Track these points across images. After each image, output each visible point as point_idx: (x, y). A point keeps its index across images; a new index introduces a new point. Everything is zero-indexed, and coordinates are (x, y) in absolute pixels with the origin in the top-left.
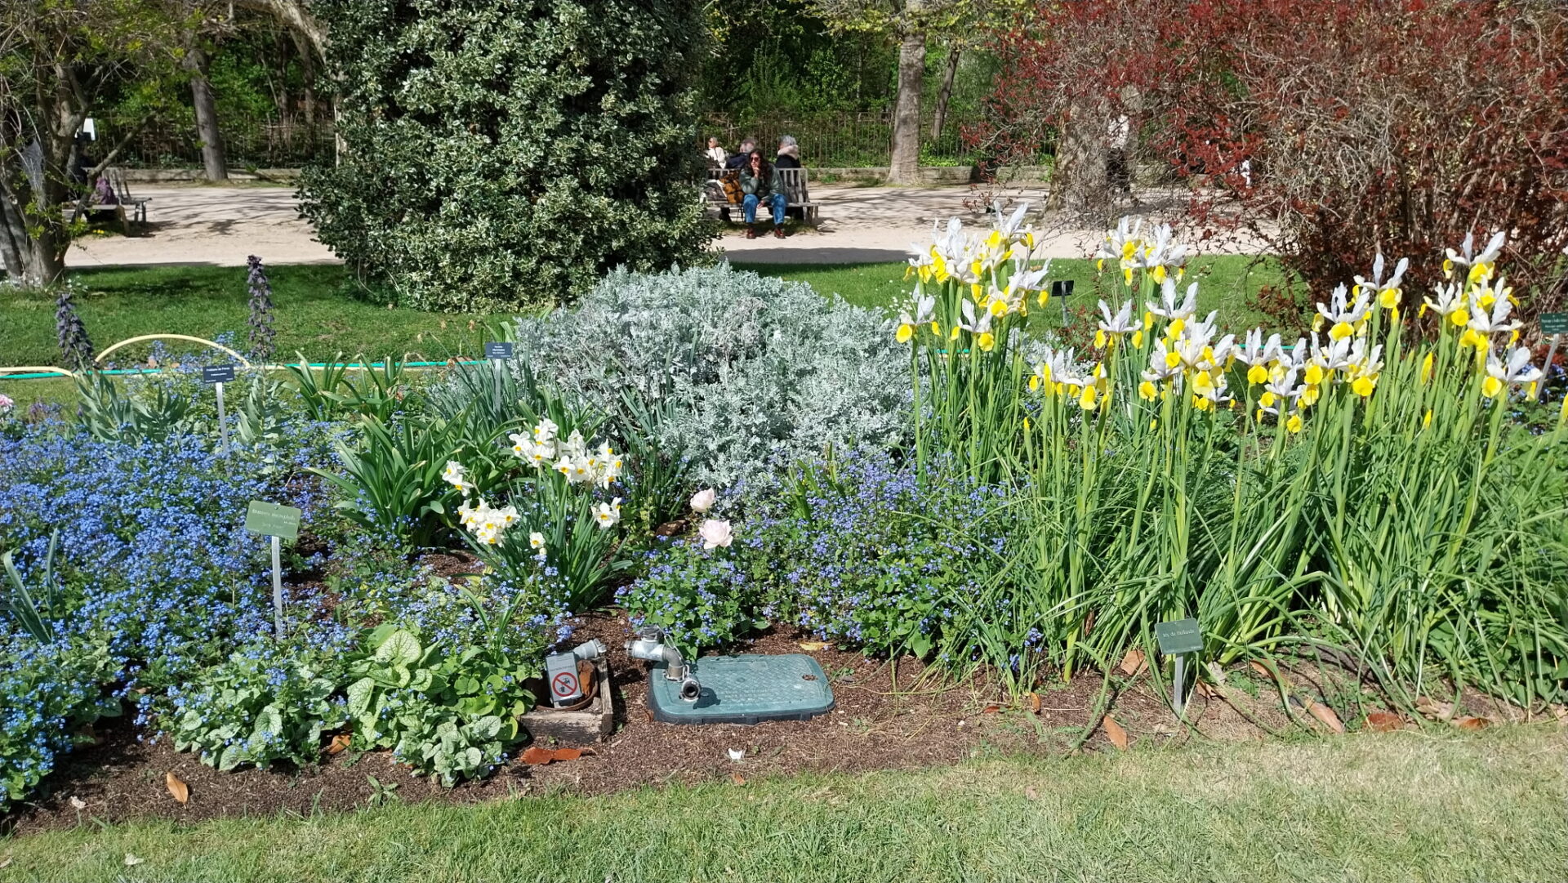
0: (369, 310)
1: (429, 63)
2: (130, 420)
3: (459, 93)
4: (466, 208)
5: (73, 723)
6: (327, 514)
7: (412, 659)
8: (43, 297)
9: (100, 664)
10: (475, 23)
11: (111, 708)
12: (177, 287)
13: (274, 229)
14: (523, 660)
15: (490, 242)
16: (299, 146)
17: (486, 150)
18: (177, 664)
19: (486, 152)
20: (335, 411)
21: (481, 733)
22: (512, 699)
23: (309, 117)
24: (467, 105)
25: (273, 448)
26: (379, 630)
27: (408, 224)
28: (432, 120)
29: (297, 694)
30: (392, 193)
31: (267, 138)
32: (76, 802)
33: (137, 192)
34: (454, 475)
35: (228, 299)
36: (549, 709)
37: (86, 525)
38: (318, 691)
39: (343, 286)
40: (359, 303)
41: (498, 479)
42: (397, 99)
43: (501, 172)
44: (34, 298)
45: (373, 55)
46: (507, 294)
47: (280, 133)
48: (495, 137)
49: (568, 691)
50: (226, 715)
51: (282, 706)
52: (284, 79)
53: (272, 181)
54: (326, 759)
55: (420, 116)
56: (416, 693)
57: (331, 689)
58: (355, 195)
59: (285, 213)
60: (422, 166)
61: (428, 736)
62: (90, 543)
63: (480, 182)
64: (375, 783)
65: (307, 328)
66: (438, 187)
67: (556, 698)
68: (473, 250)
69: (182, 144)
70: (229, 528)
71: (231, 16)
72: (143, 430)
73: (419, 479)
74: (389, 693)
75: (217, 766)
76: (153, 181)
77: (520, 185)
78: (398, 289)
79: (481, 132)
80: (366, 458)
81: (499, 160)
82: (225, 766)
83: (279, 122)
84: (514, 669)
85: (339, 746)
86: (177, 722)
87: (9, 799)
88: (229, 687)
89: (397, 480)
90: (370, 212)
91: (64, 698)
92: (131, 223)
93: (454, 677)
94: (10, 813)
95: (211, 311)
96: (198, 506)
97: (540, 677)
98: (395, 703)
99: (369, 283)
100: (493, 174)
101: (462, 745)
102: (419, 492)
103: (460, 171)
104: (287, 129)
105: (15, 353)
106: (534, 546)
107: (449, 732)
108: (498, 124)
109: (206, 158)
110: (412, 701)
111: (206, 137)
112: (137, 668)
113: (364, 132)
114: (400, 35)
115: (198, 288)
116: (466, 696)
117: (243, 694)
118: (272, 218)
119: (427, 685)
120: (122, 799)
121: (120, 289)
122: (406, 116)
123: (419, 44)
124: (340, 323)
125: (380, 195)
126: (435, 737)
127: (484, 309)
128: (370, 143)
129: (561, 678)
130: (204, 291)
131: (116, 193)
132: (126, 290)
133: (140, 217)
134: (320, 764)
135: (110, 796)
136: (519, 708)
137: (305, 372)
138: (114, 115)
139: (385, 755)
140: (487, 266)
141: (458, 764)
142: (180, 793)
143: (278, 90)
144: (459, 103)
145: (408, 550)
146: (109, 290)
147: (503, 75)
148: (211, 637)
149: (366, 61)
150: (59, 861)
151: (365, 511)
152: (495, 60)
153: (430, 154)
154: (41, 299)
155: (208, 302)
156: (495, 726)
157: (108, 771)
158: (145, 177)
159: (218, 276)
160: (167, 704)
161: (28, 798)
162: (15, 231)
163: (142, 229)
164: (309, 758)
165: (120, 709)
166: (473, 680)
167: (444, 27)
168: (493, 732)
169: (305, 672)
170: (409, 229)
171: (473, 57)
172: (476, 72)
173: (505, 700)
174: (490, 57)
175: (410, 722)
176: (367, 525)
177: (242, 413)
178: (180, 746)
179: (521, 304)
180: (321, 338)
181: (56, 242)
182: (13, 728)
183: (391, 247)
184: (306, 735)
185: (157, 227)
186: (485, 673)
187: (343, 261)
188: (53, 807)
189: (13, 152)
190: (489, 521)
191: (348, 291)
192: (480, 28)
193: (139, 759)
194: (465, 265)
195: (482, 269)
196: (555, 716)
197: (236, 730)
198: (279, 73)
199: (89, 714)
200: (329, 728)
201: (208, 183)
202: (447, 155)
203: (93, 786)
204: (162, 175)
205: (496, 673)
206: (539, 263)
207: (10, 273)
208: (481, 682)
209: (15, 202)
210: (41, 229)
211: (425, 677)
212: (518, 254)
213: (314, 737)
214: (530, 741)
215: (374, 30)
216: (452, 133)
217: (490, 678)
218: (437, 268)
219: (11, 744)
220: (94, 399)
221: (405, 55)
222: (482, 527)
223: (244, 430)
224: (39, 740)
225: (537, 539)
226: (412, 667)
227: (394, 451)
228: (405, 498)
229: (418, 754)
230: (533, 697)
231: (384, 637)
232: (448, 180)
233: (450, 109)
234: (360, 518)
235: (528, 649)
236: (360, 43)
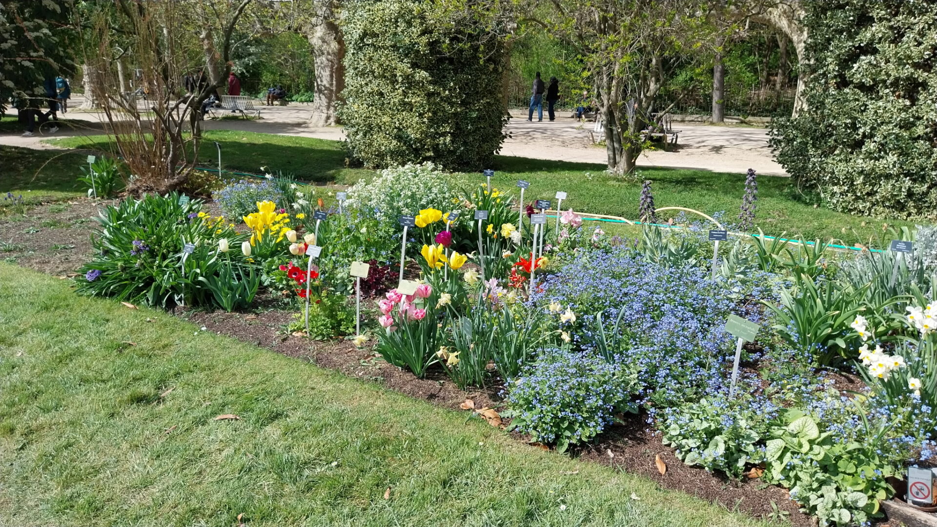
0: (800, 207)
1: (875, 51)
2: (666, 254)
3: (893, 71)
4: (882, 147)
5: (616, 411)
6: (765, 331)
7: (812, 437)
8: (624, 180)
9: (632, 383)
10: (914, 24)
11: (634, 409)
12: (688, 181)
13: (747, 152)
14: (889, 463)
15: (895, 171)
16: (769, 104)
17: (905, 109)
18: (672, 395)
19: (905, 111)
20: (776, 267)
21: (853, 502)
22: (878, 487)
23: (778, 86)
24: (897, 79)
25: (739, 283)
26: (792, 411)
27: (838, 155)
28: (869, 90)
29: (736, 435)
30: (831, 135)
31: (750, 99)
32: (609, 452)
33: (675, 127)
34: (859, 325)
35: (717, 192)
36: (904, 504)
37: (636, 306)
38: (749, 437)
39: (786, 190)
40: (795, 202)
41: (884, 333)
42: (848, 75)
43: (913, 124)
44: (618, 180)
45: (837, 47)
46: (900, 207)
47: (758, 96)
48: (914, 101)
49: (921, 495)
50: (694, 434)
51: (726, 439)
52: (767, 63)
53: (749, 124)
54: (746, 479)
55: (861, 86)
56: (812, 460)
57: (757, 439)
58: (806, 135)
59: (755, 143)
60: (856, 118)
61: (816, 490)
62: (636, 316)
63: (896, 130)
64: (775, 507)
65: (761, 214)
66: (864, 133)
67: (910, 497)
68: (881, 175)
69: (702, 101)
70: (709, 324)
71: (747, 27)
72: (670, 260)
73: (830, 322)
74: (793, 453)
75: (683, 460)
76: (683, 121)
77: (926, 134)
78: (822, 195)
79: (904, 97)
80: (799, 302)
81: (913, 116)
82: (688, 462)
83: (759, 89)
84: (882, 466)
85: (755, 475)
86: (666, 428)
87: (580, 439)
88: (698, 418)
89: (816, 319)
90: (814, 145)
91: (614, 395)
92: (669, 144)
93: (839, 458)
94: (579, 446)
95: (707, 197)
96: (694, 309)
97: (902, 479)
98: (796, 461)
99: (803, 190)
100: (906, 125)
101: (838, 505)
102: (830, 330)
103: (882, 123)
104: (763, 93)
105: (606, 208)
106: (911, 387)
107: (829, 492)
108: (918, 92)
109: (714, 109)
110: (808, 464)
111: (716, 98)
112: (651, 391)
113: (820, 96)
114: (858, 34)
115: (700, 183)
116: (844, 473)
117: (705, 425)
118: (747, 146)
119: (820, 457)
120: (632, 460)
121: (660, 180)
122: (851, 86)
123: (870, 39)
124: (781, 213)
125: (823, 135)
126: (820, 493)
127: (881, 216)
128: (823, 103)
129: (918, 485)
130: (704, 186)
131: (665, 127)
132: (662, 180)
133: (674, 140)
134: (742, 481)
135: (627, 455)
136: (881, 495)
137: (762, 241)
138: (670, 85)
139: (783, 491)
140: (889, 187)
141: (833, 516)
142: (662, 469)
143: (762, 70)
144: (892, 78)
145: (816, 365)
146: (654, 180)
147: (929, 59)
148: (692, 386)
149: (831, 51)
150: (599, 482)
151: (792, 334)
152: (926, 49)
153: (863, 111)
154: (621, 181)
155: (706, 192)
156: (863, 501)
157: (627, 442)
158: (679, 119)
159: (712, 177)
160: (662, 416)
161: (589, 442)
162: (616, 145)
163: (674, 147)
164: (736, 475)
165: (637, 410)
166: (851, 465)
167: (891, 28)
168: (861, 504)
169: (743, 423)
170: (838, 158)
171: (909, 48)
172: (909, 57)
173: (872, 486)
174: (922, 47)
175: (805, 478)
176: (791, 343)
177: (725, 260)
178: (665, 441)
179: (909, 215)
180: (768, 221)
181: (635, 152)
182: (589, 403)
183: (824, 169)
184: (737, 461)
185: (682, 147)
186: (860, 463)
187: (789, 175)
188: (599, 451)
189: (624, 104)
190: (881, 362)
191: (789, 194)
192: (917, 28)
193: (642, 441)
194: (874, 185)
195: (885, 189)
196: (908, 510)
197: (698, 444)
198: (764, 60)
199: (623, 409)
200: (752, 462)
201: (712, 123)
202: (876, 112)
203: (619, 447)
204: (688, 118)
205: (869, 465)
206: (930, 188)
207: (609, 166)
208: (857, 468)
209: (620, 130)
210: (629, 145)
211: (820, 452)
212: (914, 181)
213: (741, 464)
214: (886, 520)
215: (841, 32)
216: (882, 98)
217: (863, 467)
218: (852, 184)
219: (587, 412)
220: (650, 239)
221: (859, 47)
222: (874, 365)
223: (725, 269)
224: (600, 414)
225: (915, 383)
226: (811, 442)
227: (818, 301)
228: (819, 332)
229: (807, 499)
230: (894, 491)
231: (795, 417)
232: (873, 128)
233: (884, 82)
234: (786, 337)
235: (894, 456)
236: (829, 41)
